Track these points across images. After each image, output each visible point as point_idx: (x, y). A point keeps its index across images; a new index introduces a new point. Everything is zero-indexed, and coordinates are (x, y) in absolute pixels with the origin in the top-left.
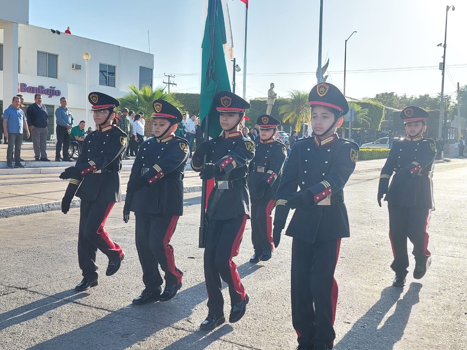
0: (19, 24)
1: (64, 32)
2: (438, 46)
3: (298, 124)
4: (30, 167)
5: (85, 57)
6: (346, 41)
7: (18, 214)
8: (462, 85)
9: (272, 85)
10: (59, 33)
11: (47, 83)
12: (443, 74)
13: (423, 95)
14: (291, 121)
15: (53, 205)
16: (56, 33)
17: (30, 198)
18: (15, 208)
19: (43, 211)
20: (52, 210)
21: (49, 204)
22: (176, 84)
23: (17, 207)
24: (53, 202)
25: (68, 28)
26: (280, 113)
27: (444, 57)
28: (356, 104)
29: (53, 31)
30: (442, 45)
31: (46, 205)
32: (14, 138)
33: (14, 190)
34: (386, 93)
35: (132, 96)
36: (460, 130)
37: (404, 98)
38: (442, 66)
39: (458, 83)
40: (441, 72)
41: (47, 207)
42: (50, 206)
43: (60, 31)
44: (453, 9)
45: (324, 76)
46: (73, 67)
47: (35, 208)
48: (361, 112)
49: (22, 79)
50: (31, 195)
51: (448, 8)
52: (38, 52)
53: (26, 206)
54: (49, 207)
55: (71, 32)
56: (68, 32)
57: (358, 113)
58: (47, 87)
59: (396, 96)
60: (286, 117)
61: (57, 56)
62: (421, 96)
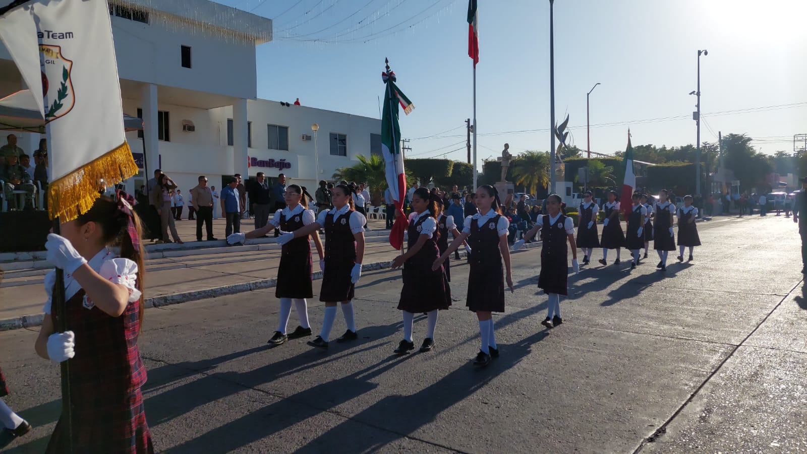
0: (248, 100)
1: (293, 104)
2: (691, 94)
3: (532, 186)
4: (249, 244)
5: (313, 128)
6: (588, 94)
7: (225, 294)
8: (724, 134)
9: (507, 146)
10: (288, 105)
11: (277, 155)
12: (698, 124)
13: (685, 145)
14: (525, 184)
15: (260, 283)
16: (285, 106)
17: (240, 277)
18: (223, 288)
19: (250, 290)
20: (260, 288)
21: (257, 282)
22: (411, 149)
23: (224, 286)
24: (260, 280)
25: (298, 99)
26: (513, 176)
27: (698, 106)
28: (599, 162)
29: (283, 104)
30: (695, 93)
31: (253, 283)
32: (232, 217)
33: (228, 269)
34: (642, 146)
35: (360, 165)
36: (724, 184)
37: (664, 149)
38: (696, 116)
39: (720, 133)
40: (695, 122)
41: (254, 285)
42: (257, 284)
43: (289, 103)
44: (706, 53)
45: (564, 133)
46: (303, 138)
47: (242, 288)
48: (605, 170)
49: (252, 153)
50: (243, 274)
51: (700, 53)
52: (269, 126)
53: (234, 285)
54: (256, 286)
55: (300, 103)
56: (297, 103)
57: (601, 171)
58: (277, 159)
59: (655, 148)
60: (519, 179)
61: (286, 128)
62: (682, 147)
